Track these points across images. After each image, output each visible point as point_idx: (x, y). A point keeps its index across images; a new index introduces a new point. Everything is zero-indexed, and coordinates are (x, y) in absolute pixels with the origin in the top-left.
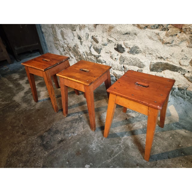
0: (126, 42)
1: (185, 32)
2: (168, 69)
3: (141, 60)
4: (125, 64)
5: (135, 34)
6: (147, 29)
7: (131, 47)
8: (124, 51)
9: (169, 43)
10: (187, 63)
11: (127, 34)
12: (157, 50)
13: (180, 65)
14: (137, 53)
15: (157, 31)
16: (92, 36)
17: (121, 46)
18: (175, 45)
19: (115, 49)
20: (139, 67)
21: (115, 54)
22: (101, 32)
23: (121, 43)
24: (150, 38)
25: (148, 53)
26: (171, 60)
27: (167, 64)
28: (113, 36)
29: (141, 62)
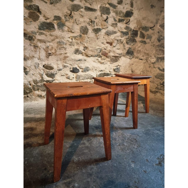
0: (80, 65)
1: (108, 58)
2: (105, 76)
3: (91, 74)
4: (81, 80)
5: (85, 60)
6: (91, 57)
7: (84, 68)
8: (79, 71)
9: (103, 63)
10: (112, 70)
11: (79, 60)
12: (98, 67)
13: (110, 72)
14: (88, 71)
15: (97, 58)
16: (44, 64)
17: (76, 68)
18: (106, 64)
19: (71, 71)
20: (90, 79)
21: (71, 75)
22: (55, 61)
23: (76, 66)
24: (94, 61)
25: (94, 69)
26: (106, 71)
27: (105, 73)
28: (68, 63)
29: (92, 76)
